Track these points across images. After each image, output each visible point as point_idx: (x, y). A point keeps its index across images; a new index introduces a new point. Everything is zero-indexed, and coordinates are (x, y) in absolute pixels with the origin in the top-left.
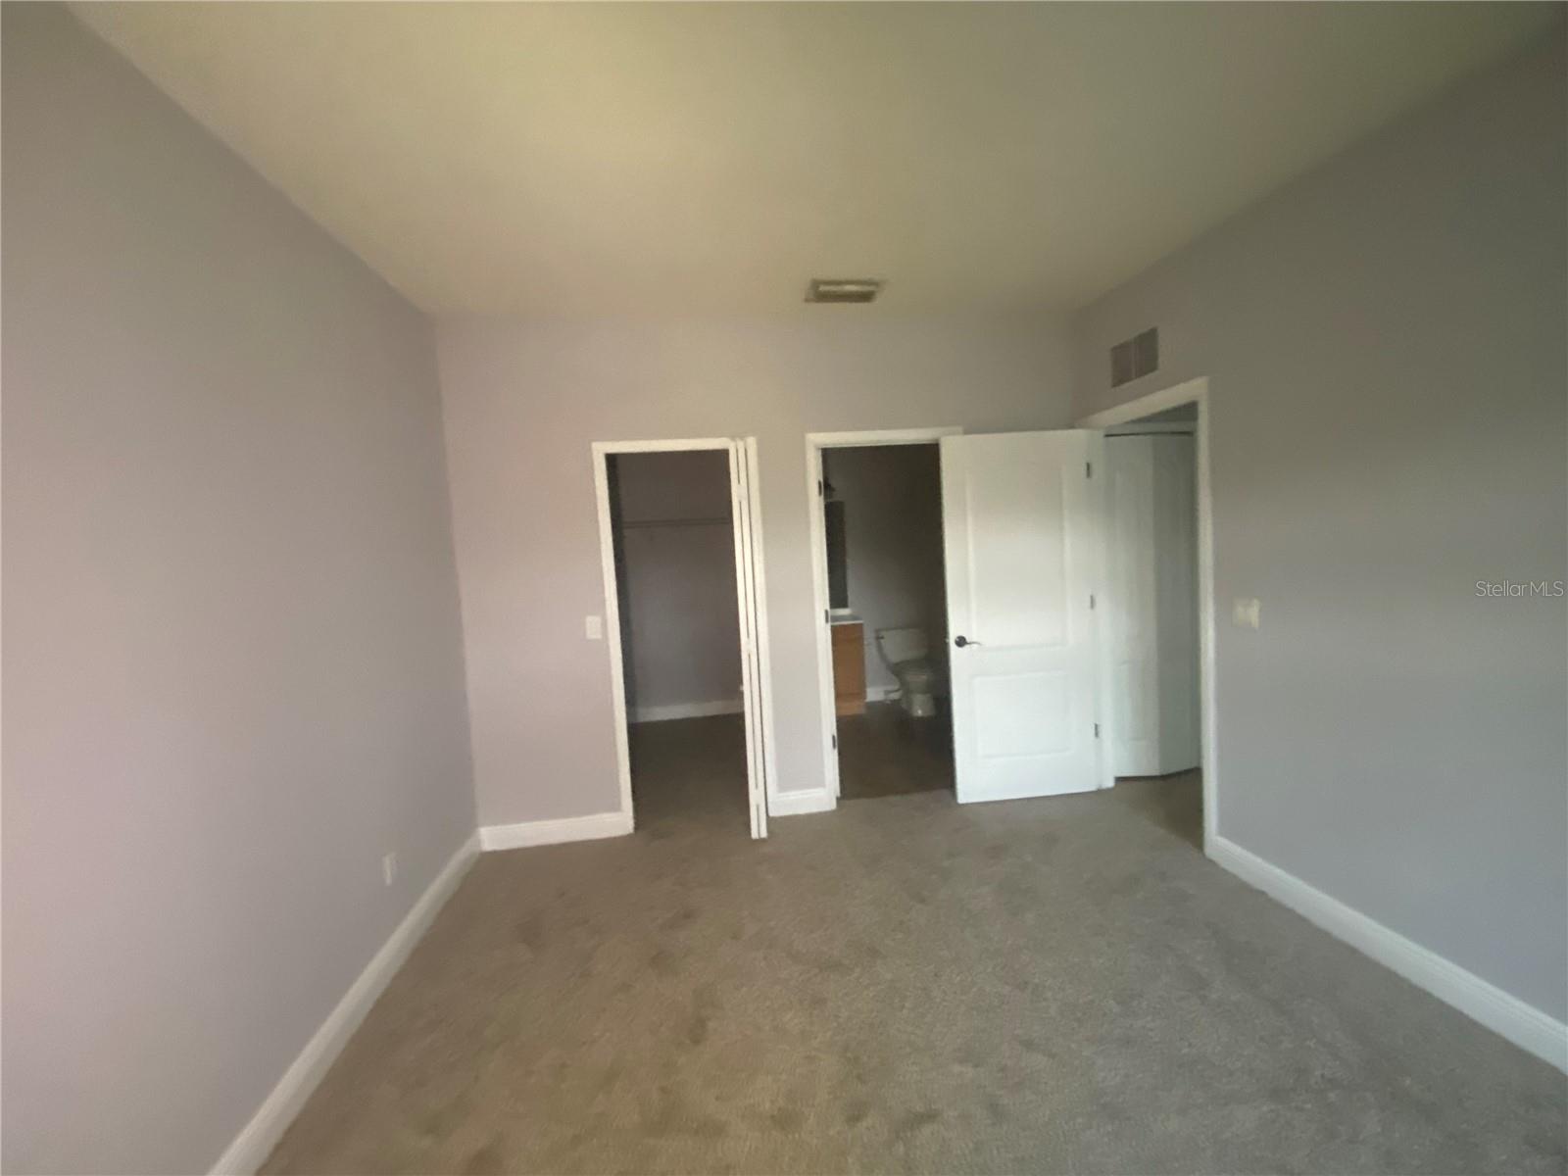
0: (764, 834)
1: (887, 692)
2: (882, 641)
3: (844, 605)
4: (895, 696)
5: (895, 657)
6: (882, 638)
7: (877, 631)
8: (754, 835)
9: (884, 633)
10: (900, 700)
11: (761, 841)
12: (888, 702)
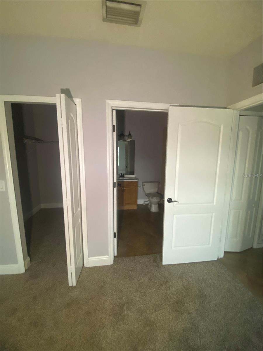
0: (74, 284)
1: (145, 201)
2: (144, 186)
3: (132, 173)
4: (147, 203)
5: (148, 191)
6: (144, 185)
7: (143, 183)
8: (70, 284)
9: (144, 184)
10: (148, 204)
11: (73, 287)
12: (144, 205)
